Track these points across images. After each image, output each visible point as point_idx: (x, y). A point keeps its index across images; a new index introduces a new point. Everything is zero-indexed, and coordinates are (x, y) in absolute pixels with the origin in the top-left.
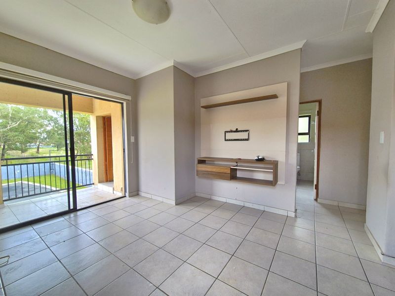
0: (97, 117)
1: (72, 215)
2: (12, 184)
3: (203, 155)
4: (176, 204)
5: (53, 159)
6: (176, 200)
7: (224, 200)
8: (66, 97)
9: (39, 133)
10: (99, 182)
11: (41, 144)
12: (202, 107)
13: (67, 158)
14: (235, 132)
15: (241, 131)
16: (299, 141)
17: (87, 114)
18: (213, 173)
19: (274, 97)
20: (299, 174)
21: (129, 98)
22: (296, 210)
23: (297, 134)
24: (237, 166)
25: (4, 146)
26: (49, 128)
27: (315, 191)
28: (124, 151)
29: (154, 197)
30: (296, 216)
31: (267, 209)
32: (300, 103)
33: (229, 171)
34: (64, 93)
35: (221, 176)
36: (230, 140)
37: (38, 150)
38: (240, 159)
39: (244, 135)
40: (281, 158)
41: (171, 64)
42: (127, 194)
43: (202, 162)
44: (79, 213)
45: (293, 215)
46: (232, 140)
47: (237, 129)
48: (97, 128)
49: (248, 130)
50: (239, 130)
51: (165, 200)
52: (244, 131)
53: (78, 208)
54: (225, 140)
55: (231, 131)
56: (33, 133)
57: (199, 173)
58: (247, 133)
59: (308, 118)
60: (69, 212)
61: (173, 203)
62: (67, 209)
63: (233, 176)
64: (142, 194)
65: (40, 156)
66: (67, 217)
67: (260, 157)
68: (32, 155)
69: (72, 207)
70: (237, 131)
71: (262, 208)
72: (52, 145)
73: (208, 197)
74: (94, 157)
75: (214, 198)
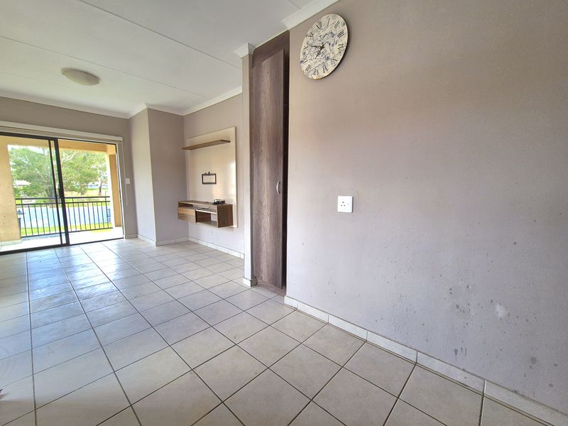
0: (109, 155)
1: (64, 248)
4: (157, 246)
5: (75, 200)
6: (157, 241)
8: (52, 142)
10: (116, 226)
13: (57, 201)
15: (212, 174)
17: (101, 153)
21: (121, 139)
28: (120, 193)
34: (49, 139)
39: (213, 179)
40: (234, 202)
41: (145, 107)
42: (124, 236)
43: (183, 205)
46: (206, 184)
47: (209, 172)
49: (216, 174)
53: (70, 244)
54: (203, 183)
55: (205, 174)
57: (180, 216)
58: (215, 176)
60: (61, 245)
61: (154, 243)
62: (60, 243)
63: (203, 219)
64: (140, 237)
69: (64, 242)
70: (209, 174)
73: (196, 241)
74: (111, 199)
75: (200, 242)
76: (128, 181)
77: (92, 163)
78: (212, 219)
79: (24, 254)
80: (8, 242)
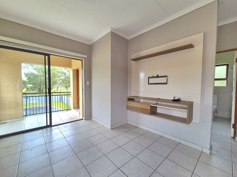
0: (73, 70)
1: (49, 129)
2: (40, 106)
3: (133, 94)
4: (111, 129)
6: (111, 126)
7: (147, 129)
8: (47, 57)
9: (58, 80)
11: (59, 86)
12: (132, 60)
14: (156, 77)
15: (161, 77)
16: (215, 85)
18: (138, 109)
19: (190, 46)
20: (215, 112)
22: (211, 147)
23: (213, 80)
24: (156, 104)
25: (43, 86)
26: (62, 78)
27: (233, 130)
28: (83, 91)
29: (99, 122)
30: (211, 153)
31: (182, 142)
32: (217, 53)
33: (149, 108)
34: (45, 55)
35: (143, 111)
36: (152, 84)
37: (58, 89)
38: (159, 99)
39: (163, 80)
40: (196, 100)
42: (84, 118)
43: (131, 99)
44: (53, 128)
45: (208, 152)
46: (153, 84)
47: (158, 75)
48: (73, 76)
49: (167, 76)
50: (159, 76)
51: (105, 125)
52: (163, 77)
53: (52, 125)
54: (149, 84)
55: (153, 77)
56: (55, 80)
57: (128, 108)
58: (166, 78)
59: (226, 67)
60: (47, 127)
61: (109, 127)
62: (45, 125)
63: (153, 112)
64: (93, 119)
65: (58, 92)
66: (44, 130)
67: (175, 98)
68: (54, 91)
69: (49, 124)
70: (158, 77)
71: (178, 140)
72: (64, 86)
73: (136, 125)
74: (72, 93)
75: (140, 126)
76: (88, 83)
77: (55, 78)
78: (158, 112)
79: (21, 135)
80: (16, 120)
